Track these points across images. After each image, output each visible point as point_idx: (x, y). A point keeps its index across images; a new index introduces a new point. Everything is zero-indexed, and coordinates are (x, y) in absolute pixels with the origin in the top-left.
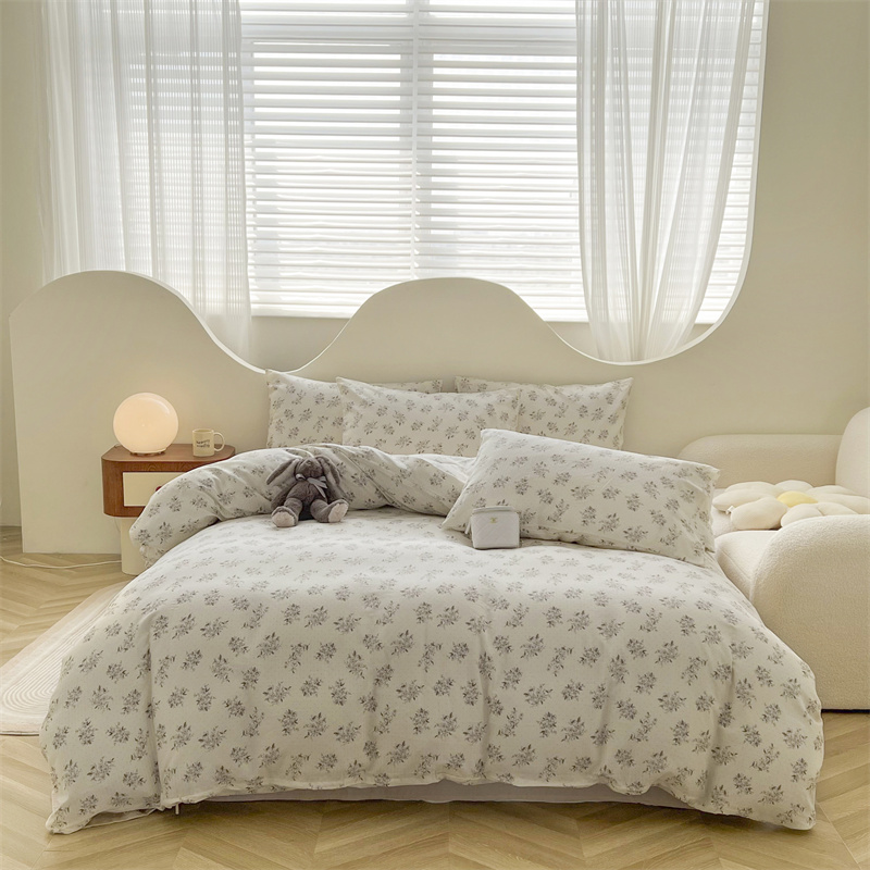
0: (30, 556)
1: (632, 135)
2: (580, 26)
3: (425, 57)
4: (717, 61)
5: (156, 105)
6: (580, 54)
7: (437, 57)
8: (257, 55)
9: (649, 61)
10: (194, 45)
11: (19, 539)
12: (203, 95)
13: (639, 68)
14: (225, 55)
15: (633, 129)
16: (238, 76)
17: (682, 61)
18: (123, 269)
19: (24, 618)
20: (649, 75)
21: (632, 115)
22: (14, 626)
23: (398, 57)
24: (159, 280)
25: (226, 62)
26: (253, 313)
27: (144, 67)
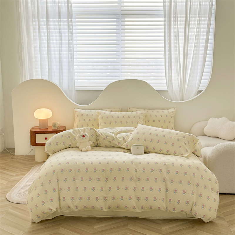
0: (17, 156)
1: (179, 39)
2: (165, 10)
3: (123, 19)
4: (203, 18)
5: (49, 33)
6: (165, 17)
7: (126, 19)
8: (77, 20)
9: (184, 19)
10: (60, 17)
11: (14, 152)
12: (62, 31)
13: (181, 21)
14: (68, 20)
15: (180, 38)
16: (72, 25)
17: (193, 19)
18: (40, 78)
19: (17, 172)
20: (184, 23)
21: (179, 34)
22: (14, 174)
23: (115, 19)
24: (50, 80)
25: (68, 21)
26: (76, 89)
27: (46, 23)
